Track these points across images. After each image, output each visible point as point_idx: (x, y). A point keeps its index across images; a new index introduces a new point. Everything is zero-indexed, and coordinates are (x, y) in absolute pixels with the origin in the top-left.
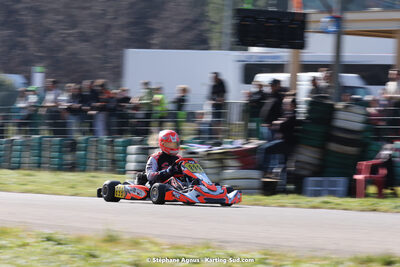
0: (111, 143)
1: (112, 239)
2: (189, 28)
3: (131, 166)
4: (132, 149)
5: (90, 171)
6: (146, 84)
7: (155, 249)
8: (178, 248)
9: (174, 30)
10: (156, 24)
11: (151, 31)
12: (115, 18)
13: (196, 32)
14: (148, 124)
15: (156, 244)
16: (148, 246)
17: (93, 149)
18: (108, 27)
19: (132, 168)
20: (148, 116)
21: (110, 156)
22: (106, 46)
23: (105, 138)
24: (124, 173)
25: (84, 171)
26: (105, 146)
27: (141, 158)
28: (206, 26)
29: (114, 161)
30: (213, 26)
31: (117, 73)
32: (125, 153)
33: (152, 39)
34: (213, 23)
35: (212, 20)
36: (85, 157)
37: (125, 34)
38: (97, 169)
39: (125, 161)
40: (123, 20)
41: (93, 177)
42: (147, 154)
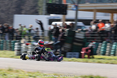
0: (10, 42)
1: (10, 70)
2: (33, 9)
3: (16, 48)
4: (16, 44)
5: (4, 50)
6: (20, 25)
7: (23, 73)
8: (30, 73)
9: (28, 9)
10: (23, 7)
11: (22, 9)
12: (11, 6)
13: (35, 10)
14: (20, 36)
15: (23, 72)
16: (21, 72)
17: (5, 44)
18: (9, 8)
19: (16, 49)
20: (21, 34)
21: (10, 46)
22: (9, 13)
23: (8, 41)
24: (14, 51)
25: (2, 50)
26: (8, 43)
27: (19, 46)
28: (37, 8)
29: (11, 47)
30: (40, 8)
31: (12, 22)
32: (14, 45)
33: (22, 12)
34: (40, 7)
35: (40, 6)
36: (2, 46)
37: (14, 10)
38: (6, 50)
39: (14, 47)
40: (14, 6)
41: (5, 52)
42: (21, 45)
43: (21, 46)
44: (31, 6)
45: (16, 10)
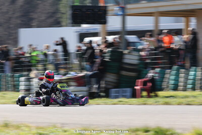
0: (13, 77)
2: (51, 17)
3: (22, 87)
4: (22, 79)
5: (2, 91)
9: (43, 18)
10: (34, 16)
11: (32, 19)
12: (14, 14)
13: (54, 18)
18: (10, 18)
19: (23, 89)
21: (12, 83)
22: (9, 28)
24: (18, 91)
26: (10, 78)
27: (27, 83)
28: (59, 15)
29: (14, 86)
30: (63, 15)
31: (16, 41)
32: (19, 81)
33: (32, 23)
34: (63, 13)
35: (63, 12)
36: (0, 84)
37: (19, 21)
38: (6, 90)
39: (19, 85)
40: (18, 14)
41: (4, 94)
42: (30, 81)
43: (31, 83)
44: (48, 13)
45: (22, 21)
